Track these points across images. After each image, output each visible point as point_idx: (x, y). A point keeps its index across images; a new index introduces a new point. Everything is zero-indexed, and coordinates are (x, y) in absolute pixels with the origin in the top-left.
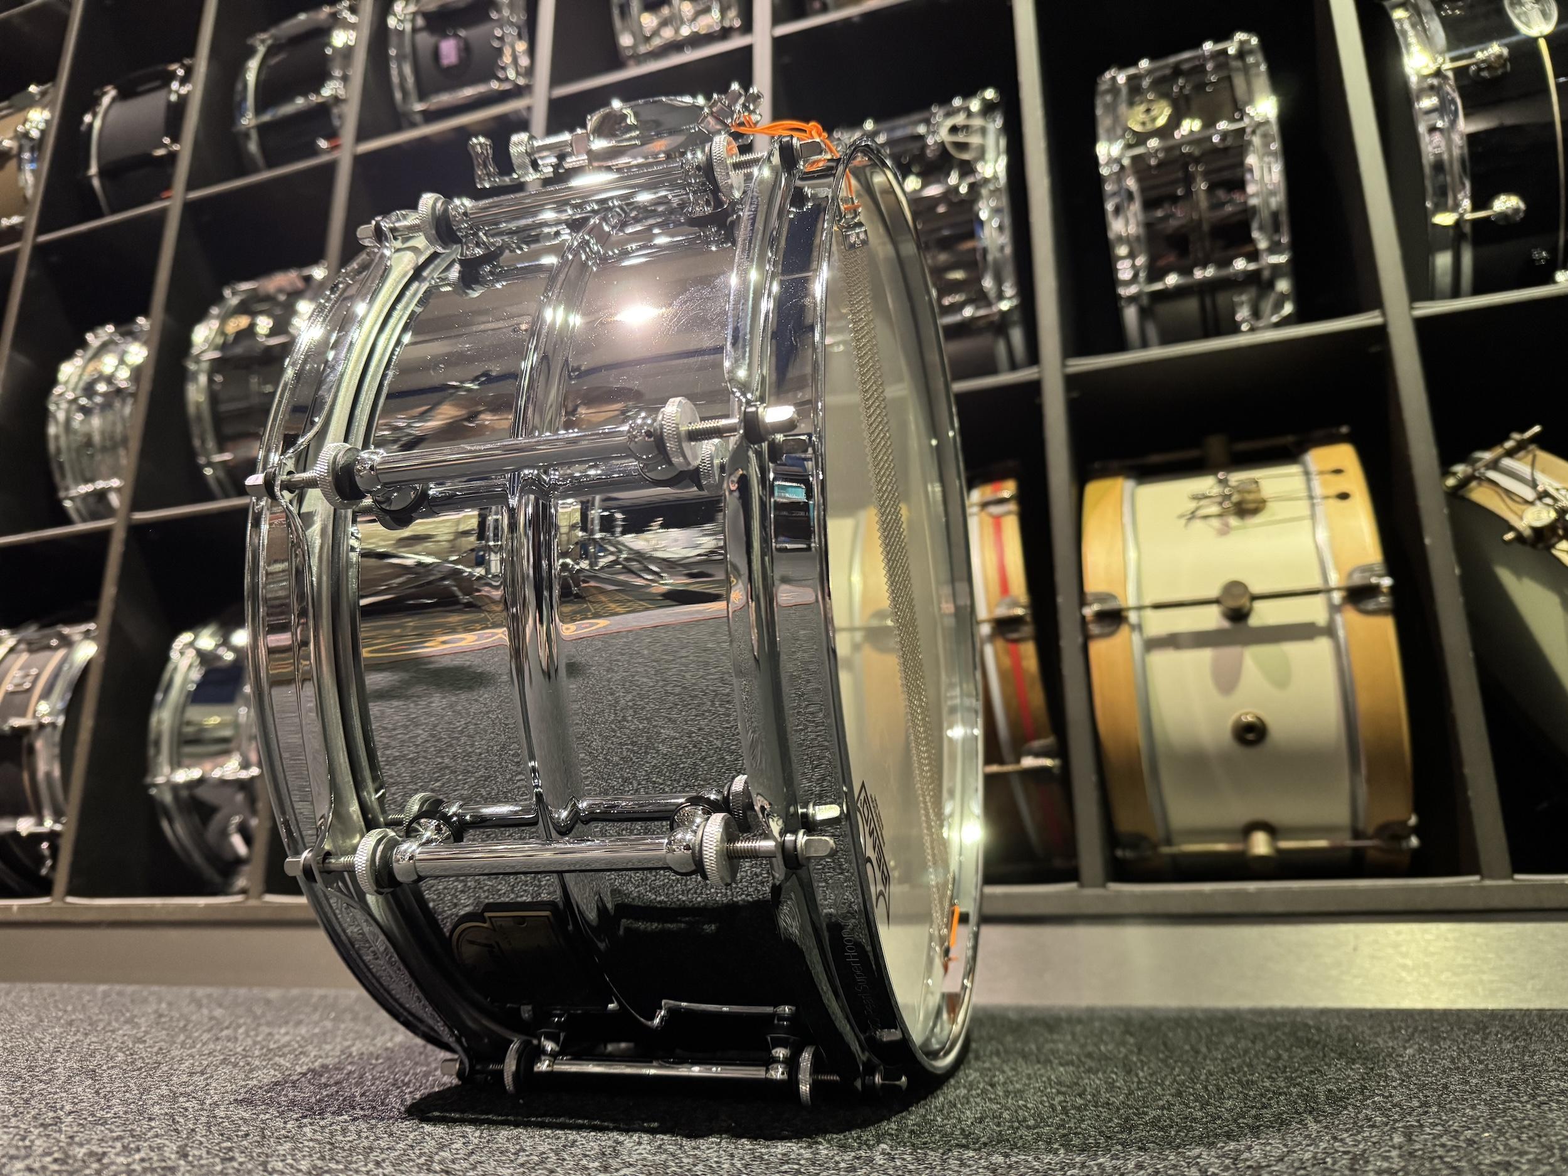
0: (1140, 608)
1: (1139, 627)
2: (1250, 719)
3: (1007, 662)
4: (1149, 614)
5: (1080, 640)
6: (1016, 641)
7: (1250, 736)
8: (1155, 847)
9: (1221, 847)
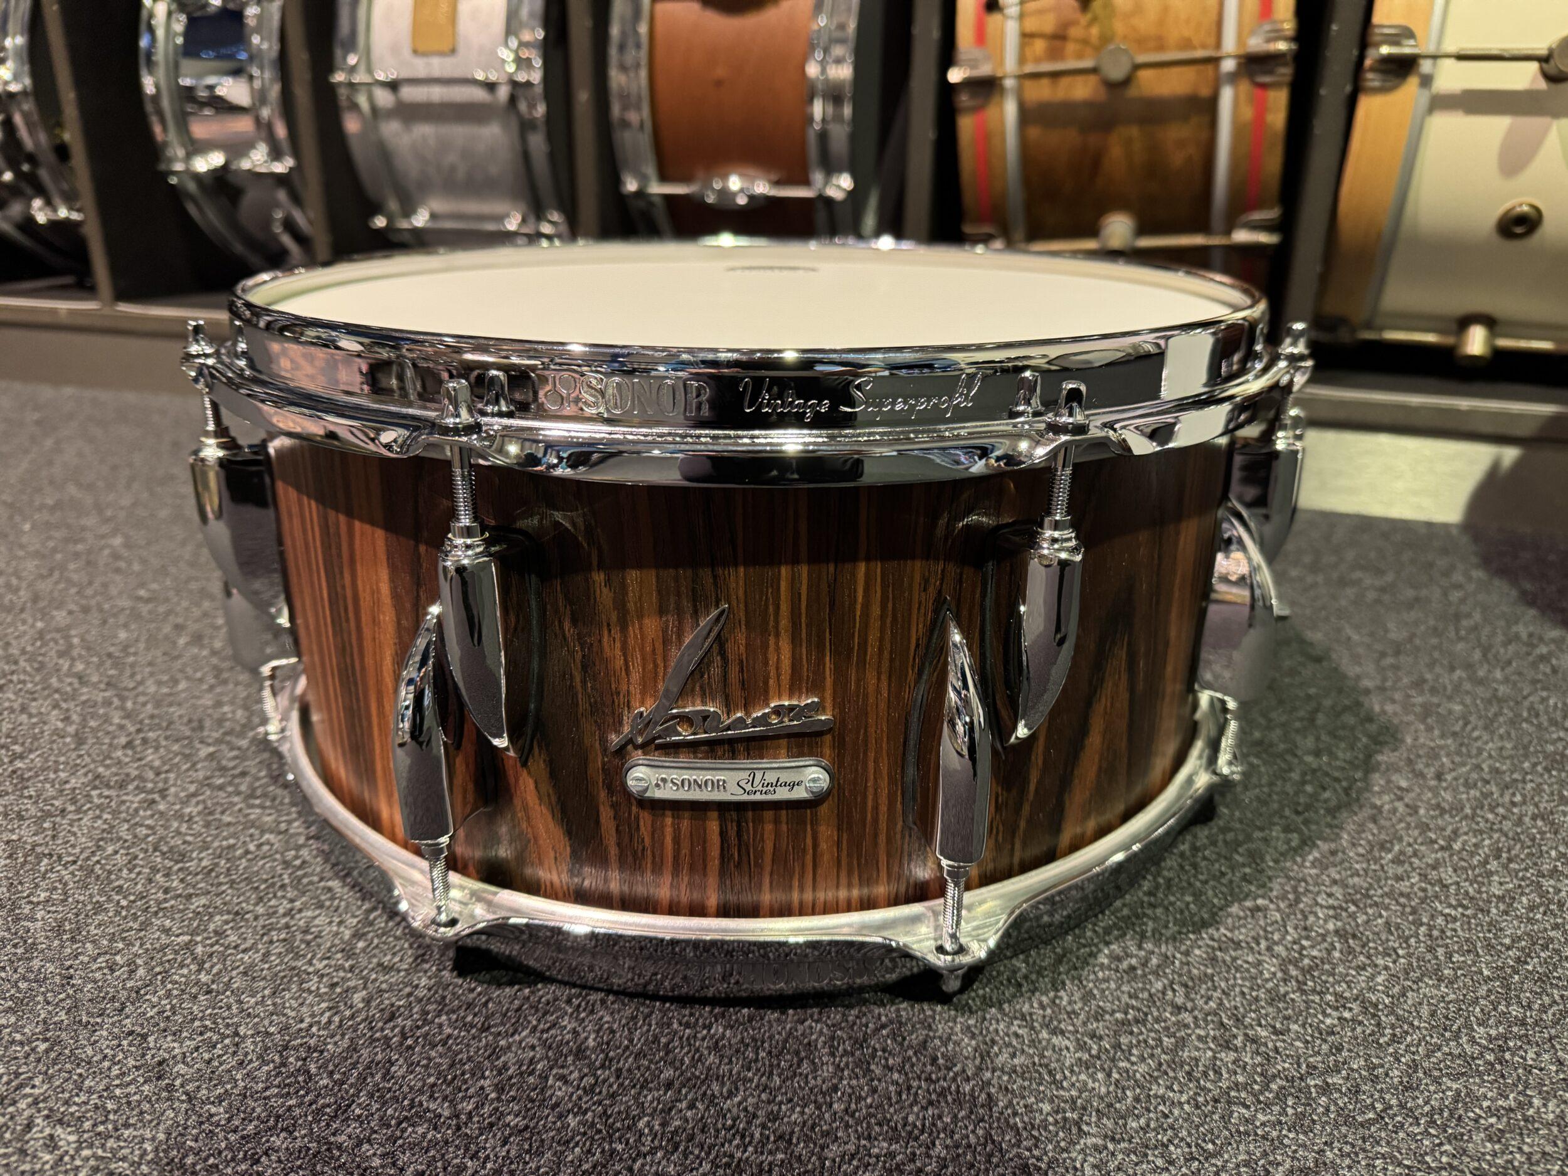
0: (1435, 57)
1: (1427, 81)
2: (1525, 208)
3: (1248, 113)
4: (1448, 66)
5: (1348, 88)
6: (1263, 86)
7: (1519, 230)
8: (1354, 330)
9: (1430, 338)
